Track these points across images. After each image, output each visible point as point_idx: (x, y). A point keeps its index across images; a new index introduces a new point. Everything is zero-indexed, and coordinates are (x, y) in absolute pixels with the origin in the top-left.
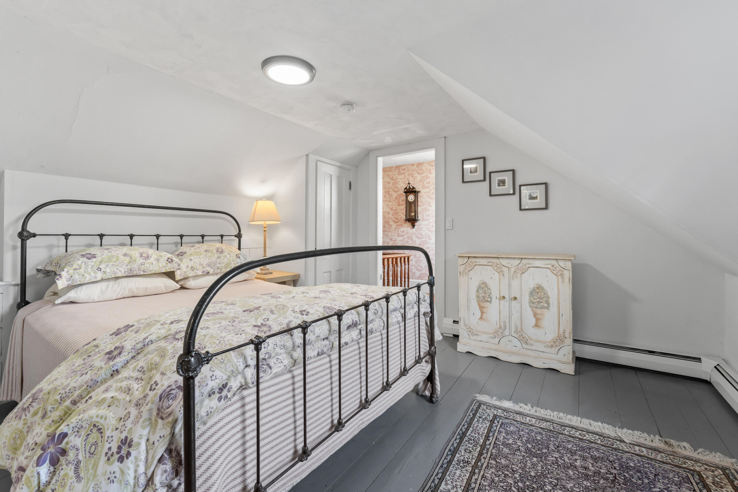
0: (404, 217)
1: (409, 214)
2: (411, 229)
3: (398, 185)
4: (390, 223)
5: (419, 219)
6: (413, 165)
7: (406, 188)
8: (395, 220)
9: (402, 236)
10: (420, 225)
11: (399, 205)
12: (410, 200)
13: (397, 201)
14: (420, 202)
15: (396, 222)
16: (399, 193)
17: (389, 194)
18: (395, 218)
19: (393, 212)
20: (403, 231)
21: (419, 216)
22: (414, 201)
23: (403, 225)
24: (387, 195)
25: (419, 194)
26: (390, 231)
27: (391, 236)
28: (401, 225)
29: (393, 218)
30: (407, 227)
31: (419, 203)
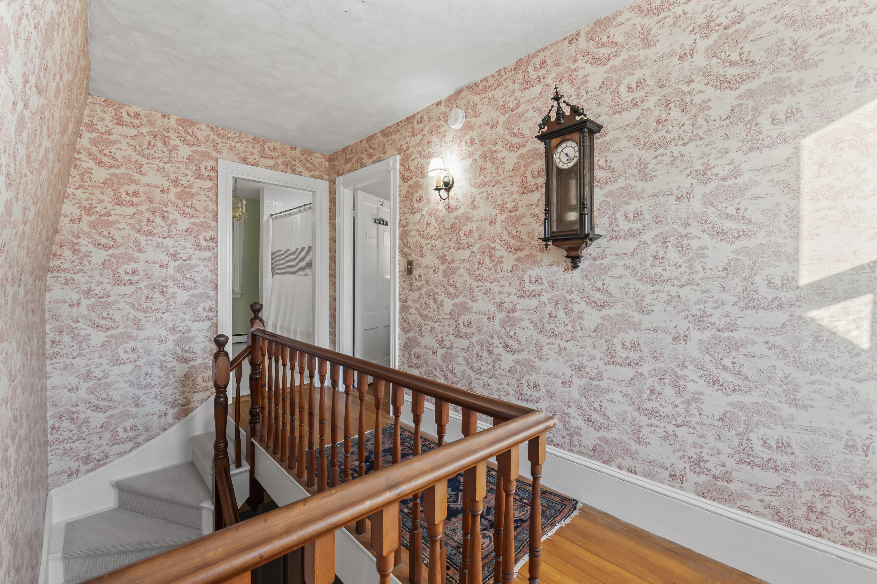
0: (539, 230)
1: (560, 219)
2: (565, 270)
3: (522, 125)
4: (498, 254)
5: (597, 231)
6: (572, 39)
7: (546, 121)
8: (513, 242)
9: (535, 295)
10: (602, 257)
11: (525, 190)
12: (560, 165)
13: (518, 179)
14: (600, 167)
15: (514, 250)
16: (523, 151)
17: (493, 160)
18: (513, 237)
19: (505, 215)
20: (538, 279)
21: (596, 221)
22: (576, 165)
23: (539, 259)
24: (489, 165)
25: (599, 140)
26: (495, 280)
27: (500, 293)
28: (531, 259)
29: (506, 238)
30: (552, 265)
31: (598, 174)
